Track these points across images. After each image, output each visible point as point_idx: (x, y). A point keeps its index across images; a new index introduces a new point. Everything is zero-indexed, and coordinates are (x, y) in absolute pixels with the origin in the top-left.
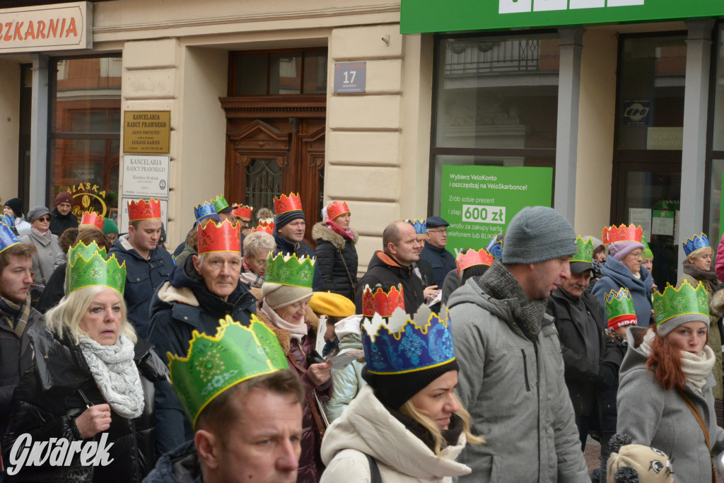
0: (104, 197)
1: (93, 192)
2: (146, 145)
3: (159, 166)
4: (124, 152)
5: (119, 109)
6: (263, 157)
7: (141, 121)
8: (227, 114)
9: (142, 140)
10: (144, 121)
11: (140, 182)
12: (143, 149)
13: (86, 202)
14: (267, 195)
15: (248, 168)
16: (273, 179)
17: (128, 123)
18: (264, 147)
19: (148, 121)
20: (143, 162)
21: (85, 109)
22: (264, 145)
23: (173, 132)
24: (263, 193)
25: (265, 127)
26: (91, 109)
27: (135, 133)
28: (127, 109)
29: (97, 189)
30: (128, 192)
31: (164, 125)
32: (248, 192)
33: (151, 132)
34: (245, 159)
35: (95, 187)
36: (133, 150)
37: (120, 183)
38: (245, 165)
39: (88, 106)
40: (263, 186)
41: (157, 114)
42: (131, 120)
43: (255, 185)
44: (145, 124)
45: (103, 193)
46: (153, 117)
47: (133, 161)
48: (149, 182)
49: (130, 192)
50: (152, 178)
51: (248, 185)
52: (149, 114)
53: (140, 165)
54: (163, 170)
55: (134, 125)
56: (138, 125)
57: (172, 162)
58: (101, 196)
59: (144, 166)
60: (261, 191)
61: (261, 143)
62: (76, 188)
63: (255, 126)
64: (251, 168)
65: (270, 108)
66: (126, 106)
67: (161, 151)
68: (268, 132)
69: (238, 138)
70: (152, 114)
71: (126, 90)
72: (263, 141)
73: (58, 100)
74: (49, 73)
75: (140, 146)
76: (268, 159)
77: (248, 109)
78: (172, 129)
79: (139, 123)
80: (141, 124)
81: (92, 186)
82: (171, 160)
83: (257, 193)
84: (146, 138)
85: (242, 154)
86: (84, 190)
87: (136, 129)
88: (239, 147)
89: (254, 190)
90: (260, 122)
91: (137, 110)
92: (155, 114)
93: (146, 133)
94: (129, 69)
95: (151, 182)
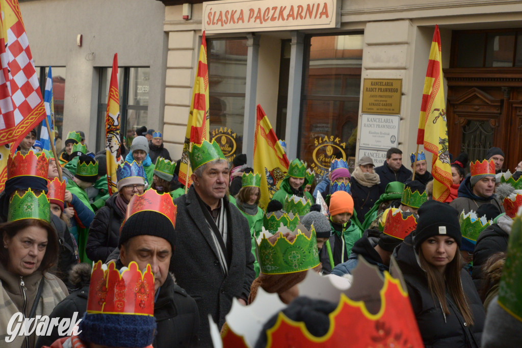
0: (344, 147)
1: (336, 143)
2: (381, 107)
3: (391, 124)
4: (363, 112)
5: (360, 76)
6: (478, 119)
7: (377, 87)
8: (448, 82)
9: (377, 102)
10: (380, 87)
11: (375, 136)
12: (378, 109)
13: (330, 151)
14: (479, 150)
15: (464, 128)
16: (486, 137)
17: (367, 88)
18: (479, 111)
19: (383, 87)
20: (377, 120)
21: (331, 75)
22: (479, 109)
23: (403, 97)
24: (477, 149)
25: (480, 94)
26: (336, 75)
27: (372, 96)
28: (366, 77)
29: (339, 141)
30: (364, 144)
31: (396, 90)
32: (464, 148)
33: (386, 96)
34: (462, 120)
35: (337, 140)
36: (369, 111)
37: (358, 137)
38: (462, 125)
39: (334, 73)
40: (477, 143)
41: (391, 81)
42: (369, 86)
43: (469, 142)
44: (380, 90)
45: (344, 145)
46: (387, 84)
47: (370, 120)
48: (382, 137)
49: (366, 144)
50: (385, 134)
51: (464, 142)
52: (384, 81)
53: (375, 123)
54: (394, 127)
55: (372, 90)
56: (374, 90)
57: (402, 121)
58: (342, 147)
59: (378, 123)
60: (475, 147)
61: (477, 107)
62: (322, 140)
63: (472, 93)
64: (467, 127)
65: (486, 79)
66: (365, 74)
67: (393, 112)
68: (482, 98)
69: (457, 103)
70: (387, 81)
71: (366, 62)
72: (478, 105)
73: (310, 68)
74: (304, 47)
75: (375, 108)
76: (483, 121)
77: (466, 78)
78: (403, 94)
79: (376, 89)
80: (377, 90)
81: (334, 139)
82: (401, 119)
83: (471, 148)
84: (381, 101)
85: (460, 116)
86: (328, 141)
87: (373, 93)
88: (458, 110)
89: (469, 146)
90: (476, 89)
91: (375, 78)
92: (389, 81)
93: (381, 96)
94: (369, 45)
95: (384, 137)
